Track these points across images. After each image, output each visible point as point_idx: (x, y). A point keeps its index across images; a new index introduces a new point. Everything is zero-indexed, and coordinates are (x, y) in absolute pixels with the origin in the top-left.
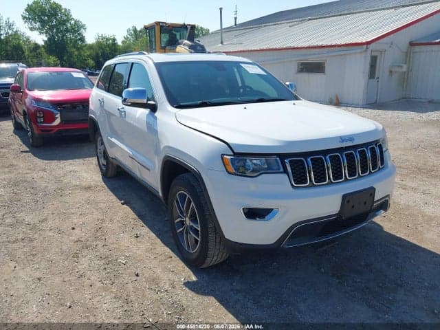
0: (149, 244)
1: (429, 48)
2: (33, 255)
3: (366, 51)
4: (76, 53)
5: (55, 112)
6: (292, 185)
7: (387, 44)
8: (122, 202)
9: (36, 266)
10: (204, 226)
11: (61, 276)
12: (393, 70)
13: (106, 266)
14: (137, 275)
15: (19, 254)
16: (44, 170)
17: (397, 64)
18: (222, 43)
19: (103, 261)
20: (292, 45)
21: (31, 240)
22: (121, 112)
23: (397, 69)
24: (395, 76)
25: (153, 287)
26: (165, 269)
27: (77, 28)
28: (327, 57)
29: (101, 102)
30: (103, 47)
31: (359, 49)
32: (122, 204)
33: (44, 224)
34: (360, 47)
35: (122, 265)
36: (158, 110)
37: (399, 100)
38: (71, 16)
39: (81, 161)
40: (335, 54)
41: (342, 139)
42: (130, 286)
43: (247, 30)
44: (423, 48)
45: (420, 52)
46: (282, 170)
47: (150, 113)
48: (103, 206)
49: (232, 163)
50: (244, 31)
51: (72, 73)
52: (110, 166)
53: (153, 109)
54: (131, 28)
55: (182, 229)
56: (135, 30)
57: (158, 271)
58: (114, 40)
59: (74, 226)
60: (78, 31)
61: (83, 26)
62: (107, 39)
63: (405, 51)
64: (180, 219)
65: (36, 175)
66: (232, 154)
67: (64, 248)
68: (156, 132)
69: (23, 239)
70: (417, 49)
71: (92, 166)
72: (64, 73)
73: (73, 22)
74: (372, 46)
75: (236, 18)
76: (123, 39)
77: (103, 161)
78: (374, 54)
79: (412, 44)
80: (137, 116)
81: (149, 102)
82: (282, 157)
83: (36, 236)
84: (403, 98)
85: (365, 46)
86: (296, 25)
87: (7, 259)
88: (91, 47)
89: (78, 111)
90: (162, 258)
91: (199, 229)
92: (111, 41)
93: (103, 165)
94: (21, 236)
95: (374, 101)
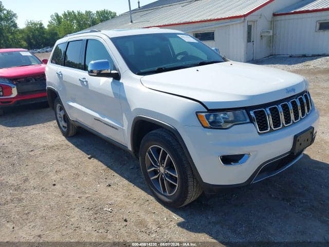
0: (124, 191)
1: (287, 17)
2: (27, 214)
3: (244, 22)
4: (11, 37)
5: (12, 86)
6: (258, 133)
7: (257, 15)
8: (89, 156)
9: (33, 224)
10: (183, 173)
11: (58, 231)
12: (263, 35)
13: (95, 216)
14: (126, 221)
15: (13, 215)
16: (10, 136)
17: (266, 30)
18: (132, 22)
19: (91, 212)
20: (188, 20)
21: (20, 200)
22: (82, 82)
23: (266, 34)
24: (265, 39)
25: (143, 230)
26: (147, 212)
27: (10, 16)
28: (215, 28)
29: (60, 75)
30: (33, 30)
31: (238, 21)
32: (90, 158)
33: (27, 184)
34: (239, 19)
35: (109, 213)
36: (122, 78)
37: (268, 57)
38: (3, 7)
39: (41, 125)
40: (222, 25)
41: (288, 90)
42: (123, 231)
43: (150, 11)
44: (283, 17)
45: (281, 20)
46: (248, 121)
47: (113, 81)
48: (73, 162)
49: (207, 118)
50: (145, 12)
51: (21, 53)
52: (71, 127)
53: (117, 77)
54: (54, 15)
55: (156, 177)
56: (57, 16)
57: (142, 214)
58: (41, 24)
59: (54, 183)
60: (11, 19)
61: (14, 15)
62: (36, 24)
63: (270, 20)
64: (154, 168)
65: (5, 141)
66: (206, 110)
67: (52, 203)
68: (125, 99)
69: (12, 201)
70: (279, 18)
71: (52, 129)
72: (14, 53)
73: (5, 12)
74: (247, 18)
75: (139, 2)
76: (48, 23)
77: (63, 123)
78: (249, 24)
79: (274, 15)
80: (101, 84)
81: (112, 72)
82: (248, 109)
83: (23, 196)
84: (271, 55)
85: (243, 18)
86: (186, 5)
87: (3, 221)
88: (22, 31)
89: (32, 84)
90: (141, 202)
91: (177, 176)
92: (38, 26)
93: (64, 127)
94: (9, 198)
95: (252, 59)
